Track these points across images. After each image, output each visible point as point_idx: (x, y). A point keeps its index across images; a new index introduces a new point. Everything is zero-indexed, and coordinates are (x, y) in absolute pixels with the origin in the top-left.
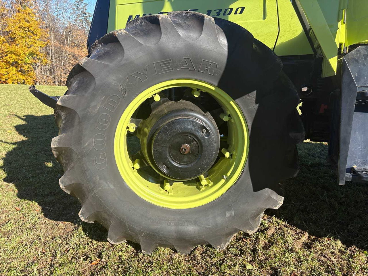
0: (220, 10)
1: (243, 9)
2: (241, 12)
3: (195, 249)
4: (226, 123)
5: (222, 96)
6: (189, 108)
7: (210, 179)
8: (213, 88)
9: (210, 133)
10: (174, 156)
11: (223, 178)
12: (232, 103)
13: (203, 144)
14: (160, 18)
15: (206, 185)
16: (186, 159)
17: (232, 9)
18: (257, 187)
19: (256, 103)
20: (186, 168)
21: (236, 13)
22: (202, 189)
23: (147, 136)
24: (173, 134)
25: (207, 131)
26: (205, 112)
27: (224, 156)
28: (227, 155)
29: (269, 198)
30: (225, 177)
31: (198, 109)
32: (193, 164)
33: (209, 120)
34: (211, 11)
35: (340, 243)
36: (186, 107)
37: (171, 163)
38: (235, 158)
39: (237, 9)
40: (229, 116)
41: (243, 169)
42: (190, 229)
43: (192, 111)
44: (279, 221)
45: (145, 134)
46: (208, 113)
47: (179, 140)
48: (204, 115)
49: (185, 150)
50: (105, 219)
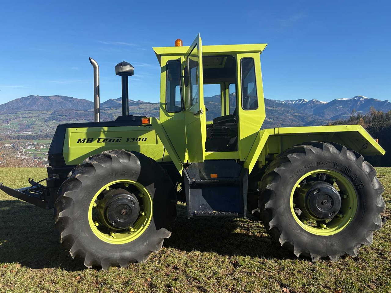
0: (134, 139)
1: (146, 139)
2: (145, 140)
3: (130, 265)
4: (141, 198)
5: (139, 185)
6: (124, 192)
7: (135, 228)
8: (135, 182)
9: (135, 203)
10: (118, 216)
11: (142, 226)
12: (144, 188)
13: (132, 209)
14: (112, 156)
15: (133, 231)
16: (124, 217)
17: (140, 139)
18: (158, 228)
19: (155, 188)
20: (124, 222)
21: (142, 140)
22: (131, 234)
23: (104, 208)
24: (118, 205)
25: (134, 202)
26: (132, 194)
27: (142, 215)
28: (143, 214)
29: (164, 233)
30: (143, 225)
31: (128, 192)
32: (127, 219)
33: (134, 197)
34: (129, 139)
35: (199, 252)
36: (123, 192)
37: (116, 220)
38: (147, 215)
39: (143, 139)
40: (143, 194)
41: (151, 220)
42: (127, 254)
43: (126, 194)
44: (172, 249)
45: (102, 208)
46: (133, 194)
47: (120, 208)
48: (131, 195)
49: (123, 212)
50: (83, 253)
